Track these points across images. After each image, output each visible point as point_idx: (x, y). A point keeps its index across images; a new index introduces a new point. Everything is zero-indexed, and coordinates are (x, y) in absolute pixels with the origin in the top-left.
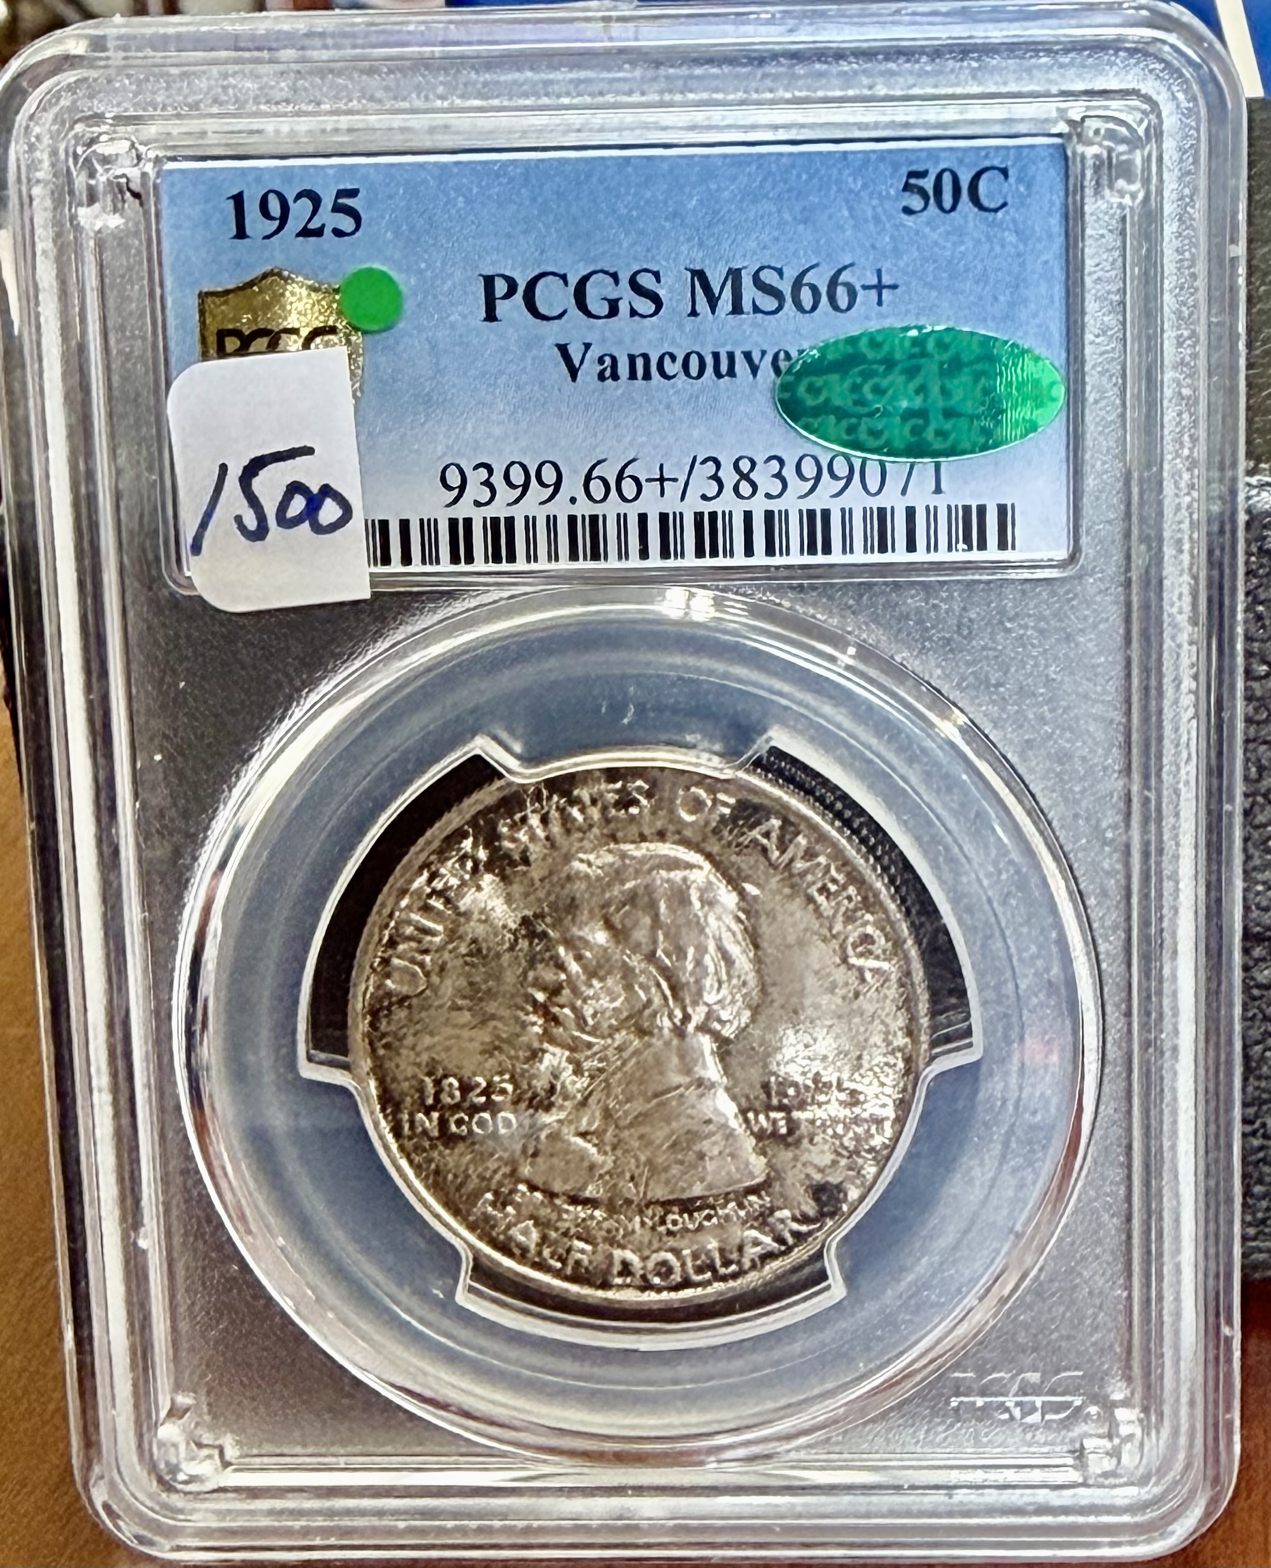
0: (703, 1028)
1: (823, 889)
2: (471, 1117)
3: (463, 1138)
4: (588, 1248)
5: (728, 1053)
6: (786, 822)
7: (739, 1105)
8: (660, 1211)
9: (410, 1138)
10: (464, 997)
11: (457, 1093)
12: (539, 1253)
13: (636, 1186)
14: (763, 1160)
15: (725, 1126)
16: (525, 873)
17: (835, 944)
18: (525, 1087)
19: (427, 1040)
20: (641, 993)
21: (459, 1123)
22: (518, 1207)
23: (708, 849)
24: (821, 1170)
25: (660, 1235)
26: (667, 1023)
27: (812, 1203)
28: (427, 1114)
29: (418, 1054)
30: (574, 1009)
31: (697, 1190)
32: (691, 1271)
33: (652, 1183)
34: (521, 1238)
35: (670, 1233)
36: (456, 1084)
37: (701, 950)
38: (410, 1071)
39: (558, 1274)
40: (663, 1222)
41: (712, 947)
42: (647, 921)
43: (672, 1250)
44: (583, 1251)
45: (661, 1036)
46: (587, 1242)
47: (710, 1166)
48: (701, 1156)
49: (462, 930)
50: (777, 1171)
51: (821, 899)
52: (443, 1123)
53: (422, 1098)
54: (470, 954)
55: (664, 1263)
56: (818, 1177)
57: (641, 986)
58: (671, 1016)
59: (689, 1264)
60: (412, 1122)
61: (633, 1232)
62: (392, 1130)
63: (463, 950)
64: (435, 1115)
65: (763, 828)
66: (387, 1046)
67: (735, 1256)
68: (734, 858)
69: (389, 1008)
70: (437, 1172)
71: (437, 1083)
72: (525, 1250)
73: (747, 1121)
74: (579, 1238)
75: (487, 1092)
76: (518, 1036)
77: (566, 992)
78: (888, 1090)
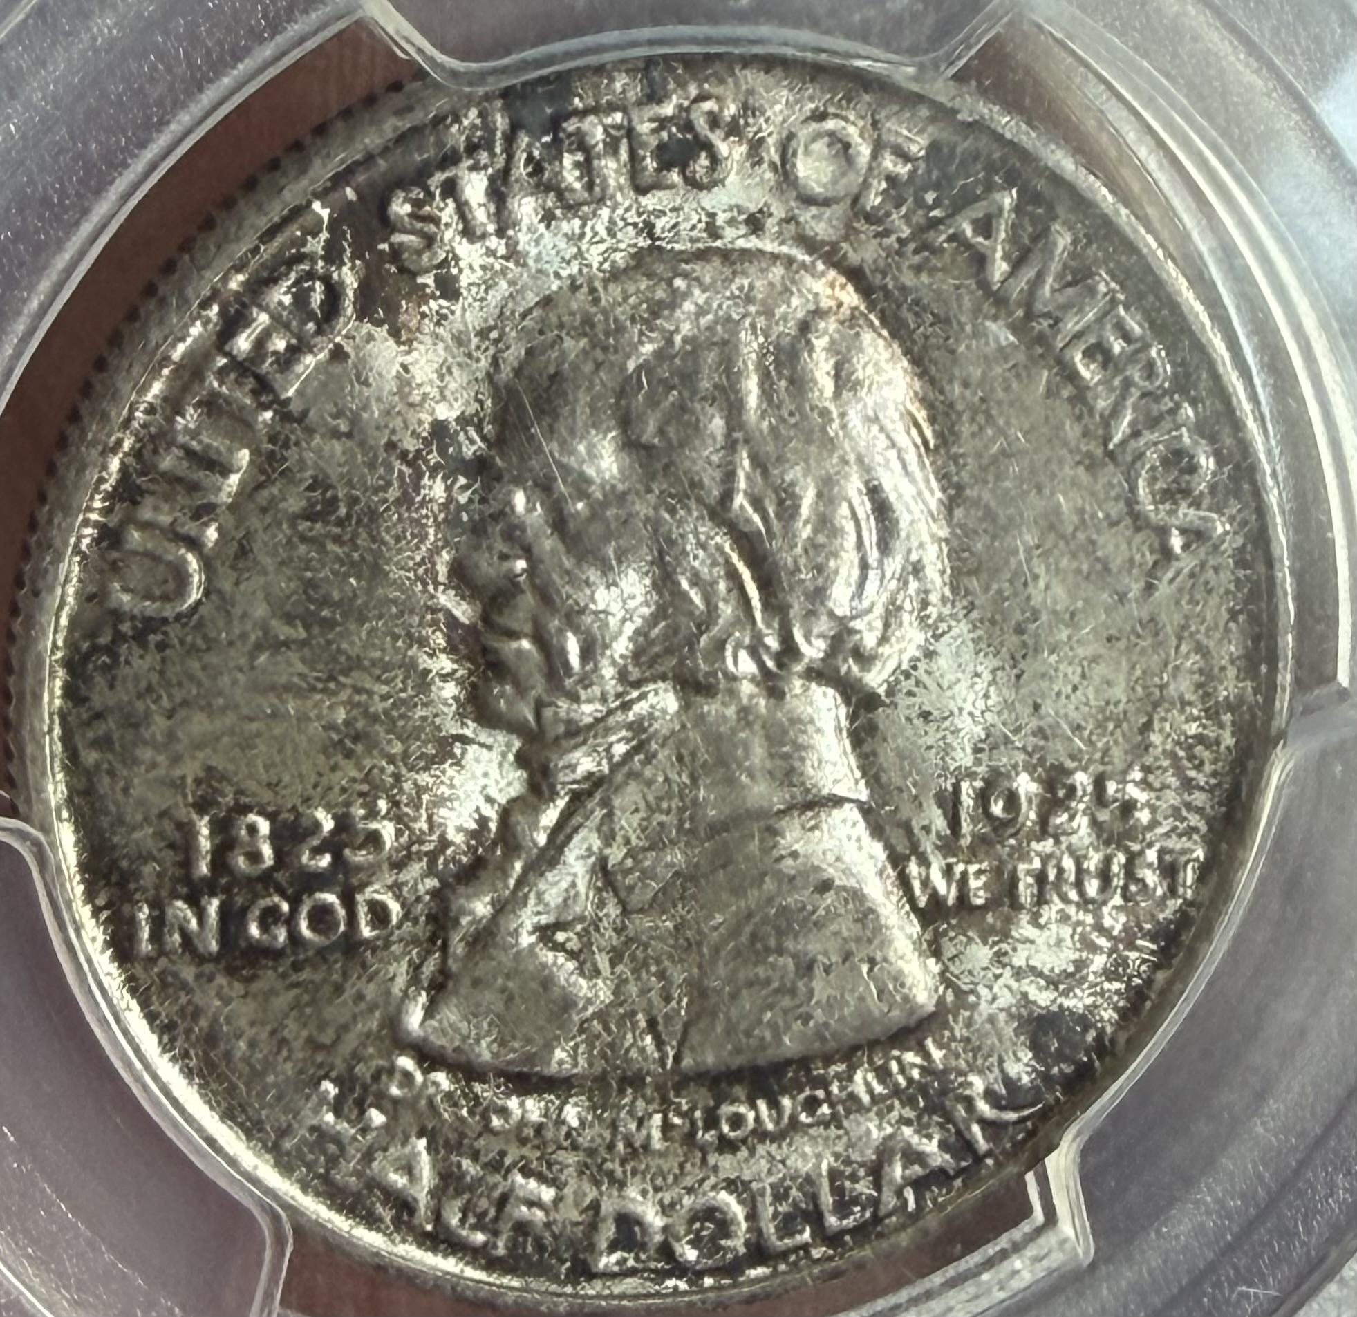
0: (820, 674)
1: (1098, 352)
2: (295, 903)
3: (275, 954)
4: (547, 1194)
5: (872, 728)
6: (1028, 198)
7: (889, 847)
8: (705, 1098)
9: (150, 961)
10: (289, 619)
11: (267, 851)
12: (437, 1217)
13: (659, 1043)
14: (933, 966)
15: (857, 896)
16: (441, 318)
17: (1112, 475)
18: (422, 825)
19: (199, 724)
20: (695, 596)
21: (269, 918)
22: (393, 1107)
23: (854, 258)
24: (1052, 982)
25: (704, 1150)
26: (747, 666)
27: (1027, 1055)
28: (194, 902)
29: (176, 760)
30: (540, 639)
31: (790, 1044)
32: (770, 1229)
33: (695, 1037)
34: (398, 1180)
35: (726, 1146)
36: (264, 826)
37: (828, 493)
38: (159, 800)
39: (476, 1255)
40: (712, 1121)
41: (854, 486)
42: (717, 425)
43: (731, 1185)
44: (533, 1203)
45: (733, 693)
46: (542, 1179)
47: (821, 987)
48: (806, 968)
49: (292, 454)
50: (959, 993)
51: (1088, 372)
52: (231, 919)
53: (187, 863)
54: (310, 515)
55: (711, 1213)
56: (1043, 998)
57: (696, 580)
58: (755, 651)
59: (767, 1210)
60: (158, 923)
61: (646, 1147)
62: (112, 943)
63: (294, 504)
64: (213, 906)
65: (978, 211)
66: (104, 743)
67: (863, 1188)
68: (908, 279)
69: (111, 650)
70: (211, 1039)
71: (222, 828)
72: (403, 1206)
73: (904, 882)
74: (527, 1172)
75: (334, 845)
76: (410, 704)
77: (528, 600)
78: (1199, 798)
